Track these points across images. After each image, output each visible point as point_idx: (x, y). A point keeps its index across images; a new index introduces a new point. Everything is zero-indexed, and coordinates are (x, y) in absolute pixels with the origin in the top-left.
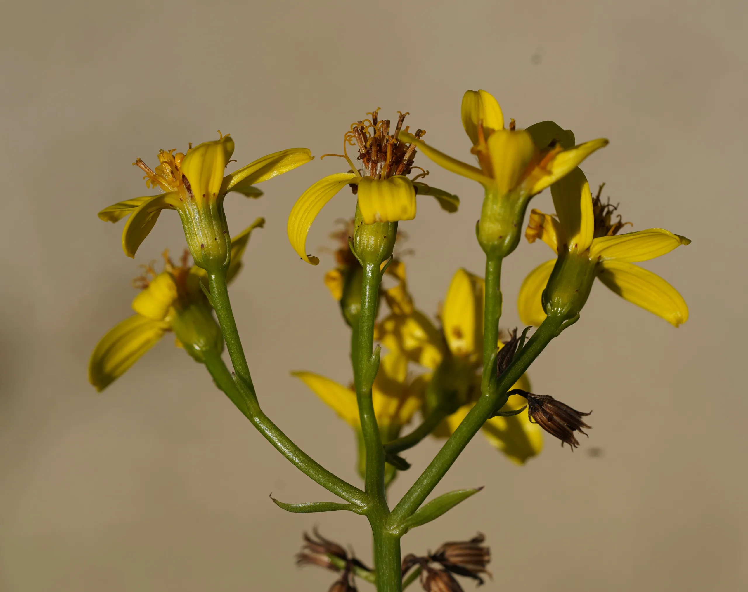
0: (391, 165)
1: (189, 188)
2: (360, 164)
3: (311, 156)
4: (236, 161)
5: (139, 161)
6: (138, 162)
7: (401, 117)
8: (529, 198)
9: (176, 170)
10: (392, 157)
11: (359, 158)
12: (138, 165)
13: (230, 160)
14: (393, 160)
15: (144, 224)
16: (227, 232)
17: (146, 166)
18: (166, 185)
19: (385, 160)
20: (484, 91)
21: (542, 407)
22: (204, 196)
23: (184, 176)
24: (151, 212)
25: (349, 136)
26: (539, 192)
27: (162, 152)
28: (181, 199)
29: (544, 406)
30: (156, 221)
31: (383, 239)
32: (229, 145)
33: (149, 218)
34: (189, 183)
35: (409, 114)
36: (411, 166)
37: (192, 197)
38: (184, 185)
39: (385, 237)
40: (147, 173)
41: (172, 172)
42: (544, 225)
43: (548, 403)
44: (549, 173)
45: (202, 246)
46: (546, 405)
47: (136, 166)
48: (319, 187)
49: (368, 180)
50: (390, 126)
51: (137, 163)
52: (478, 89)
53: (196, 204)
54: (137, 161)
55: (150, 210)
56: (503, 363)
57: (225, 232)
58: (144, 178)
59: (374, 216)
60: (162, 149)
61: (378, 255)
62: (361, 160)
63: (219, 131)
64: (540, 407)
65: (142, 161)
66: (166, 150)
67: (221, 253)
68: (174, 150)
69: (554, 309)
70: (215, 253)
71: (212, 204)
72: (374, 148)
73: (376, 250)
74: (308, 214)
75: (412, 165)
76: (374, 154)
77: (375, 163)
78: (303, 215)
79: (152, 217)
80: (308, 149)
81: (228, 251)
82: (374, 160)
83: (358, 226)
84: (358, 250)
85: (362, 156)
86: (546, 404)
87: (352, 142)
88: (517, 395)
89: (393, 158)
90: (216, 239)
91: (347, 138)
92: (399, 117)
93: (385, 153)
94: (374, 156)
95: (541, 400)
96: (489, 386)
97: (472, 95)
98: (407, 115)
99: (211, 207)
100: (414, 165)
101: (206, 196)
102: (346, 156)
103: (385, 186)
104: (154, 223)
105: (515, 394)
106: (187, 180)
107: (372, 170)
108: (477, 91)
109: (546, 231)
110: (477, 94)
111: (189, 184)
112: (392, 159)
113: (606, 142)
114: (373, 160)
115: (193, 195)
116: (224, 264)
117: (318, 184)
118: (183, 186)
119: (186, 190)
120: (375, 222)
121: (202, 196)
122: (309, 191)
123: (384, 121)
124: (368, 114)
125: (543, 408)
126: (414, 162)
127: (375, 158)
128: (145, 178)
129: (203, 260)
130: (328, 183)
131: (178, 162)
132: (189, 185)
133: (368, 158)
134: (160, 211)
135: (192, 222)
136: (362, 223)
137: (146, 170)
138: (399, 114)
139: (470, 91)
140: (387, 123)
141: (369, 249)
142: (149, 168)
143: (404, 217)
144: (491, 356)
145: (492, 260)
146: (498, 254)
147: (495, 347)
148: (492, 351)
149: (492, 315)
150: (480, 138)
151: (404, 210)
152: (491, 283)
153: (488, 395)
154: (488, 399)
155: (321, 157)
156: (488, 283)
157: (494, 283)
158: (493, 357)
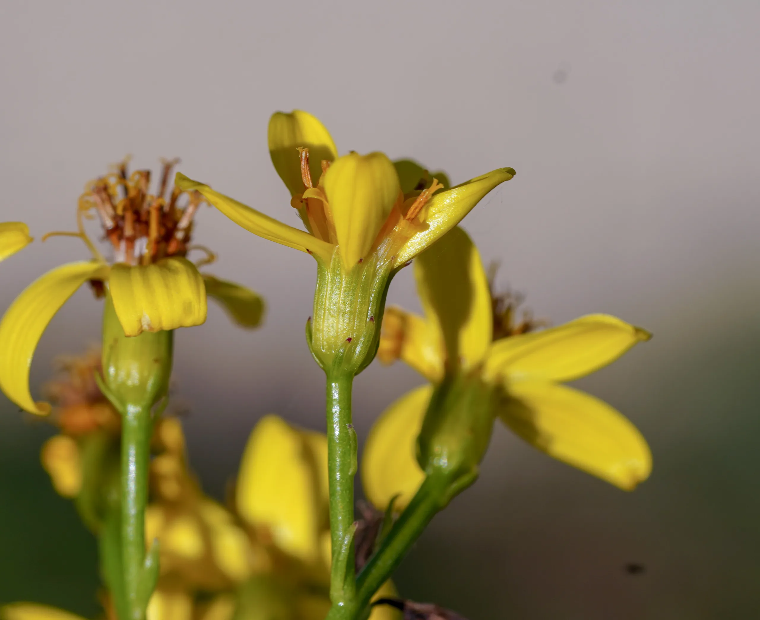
0: (158, 242)
3: (29, 237)
7: (165, 167)
8: (392, 273)
11: (104, 237)
14: (161, 235)
19: (148, 234)
20: (302, 112)
25: (86, 200)
26: (406, 264)
31: (154, 364)
35: (179, 161)
36: (189, 245)
39: (156, 361)
44: (424, 226)
49: (124, 268)
50: (151, 179)
52: (292, 110)
59: (140, 321)
61: (146, 391)
72: (129, 216)
73: (143, 381)
75: (190, 243)
76: (129, 226)
77: (131, 241)
82: (130, 237)
84: (113, 386)
87: (89, 214)
88: (386, 606)
89: (161, 231)
91: (84, 203)
93: (147, 224)
94: (129, 229)
96: (343, 589)
97: (284, 119)
98: (176, 163)
100: (193, 243)
102: (82, 235)
103: (154, 274)
105: (381, 605)
107: (127, 252)
108: (291, 113)
110: (291, 117)
112: (159, 234)
113: (512, 172)
114: (127, 237)
120: (141, 331)
123: (140, 171)
126: (192, 237)
127: (132, 232)
133: (119, 234)
136: (116, 340)
138: (162, 163)
139: (278, 114)
140: (147, 175)
141: (130, 383)
143: (189, 321)
144: (343, 539)
145: (336, 380)
146: (346, 368)
147: (350, 524)
148: (345, 531)
149: (342, 471)
150: (307, 180)
151: (188, 308)
152: (336, 418)
153: (341, 604)
154: (343, 611)
155: (44, 239)
156: (332, 418)
157: (340, 417)
158: (347, 541)
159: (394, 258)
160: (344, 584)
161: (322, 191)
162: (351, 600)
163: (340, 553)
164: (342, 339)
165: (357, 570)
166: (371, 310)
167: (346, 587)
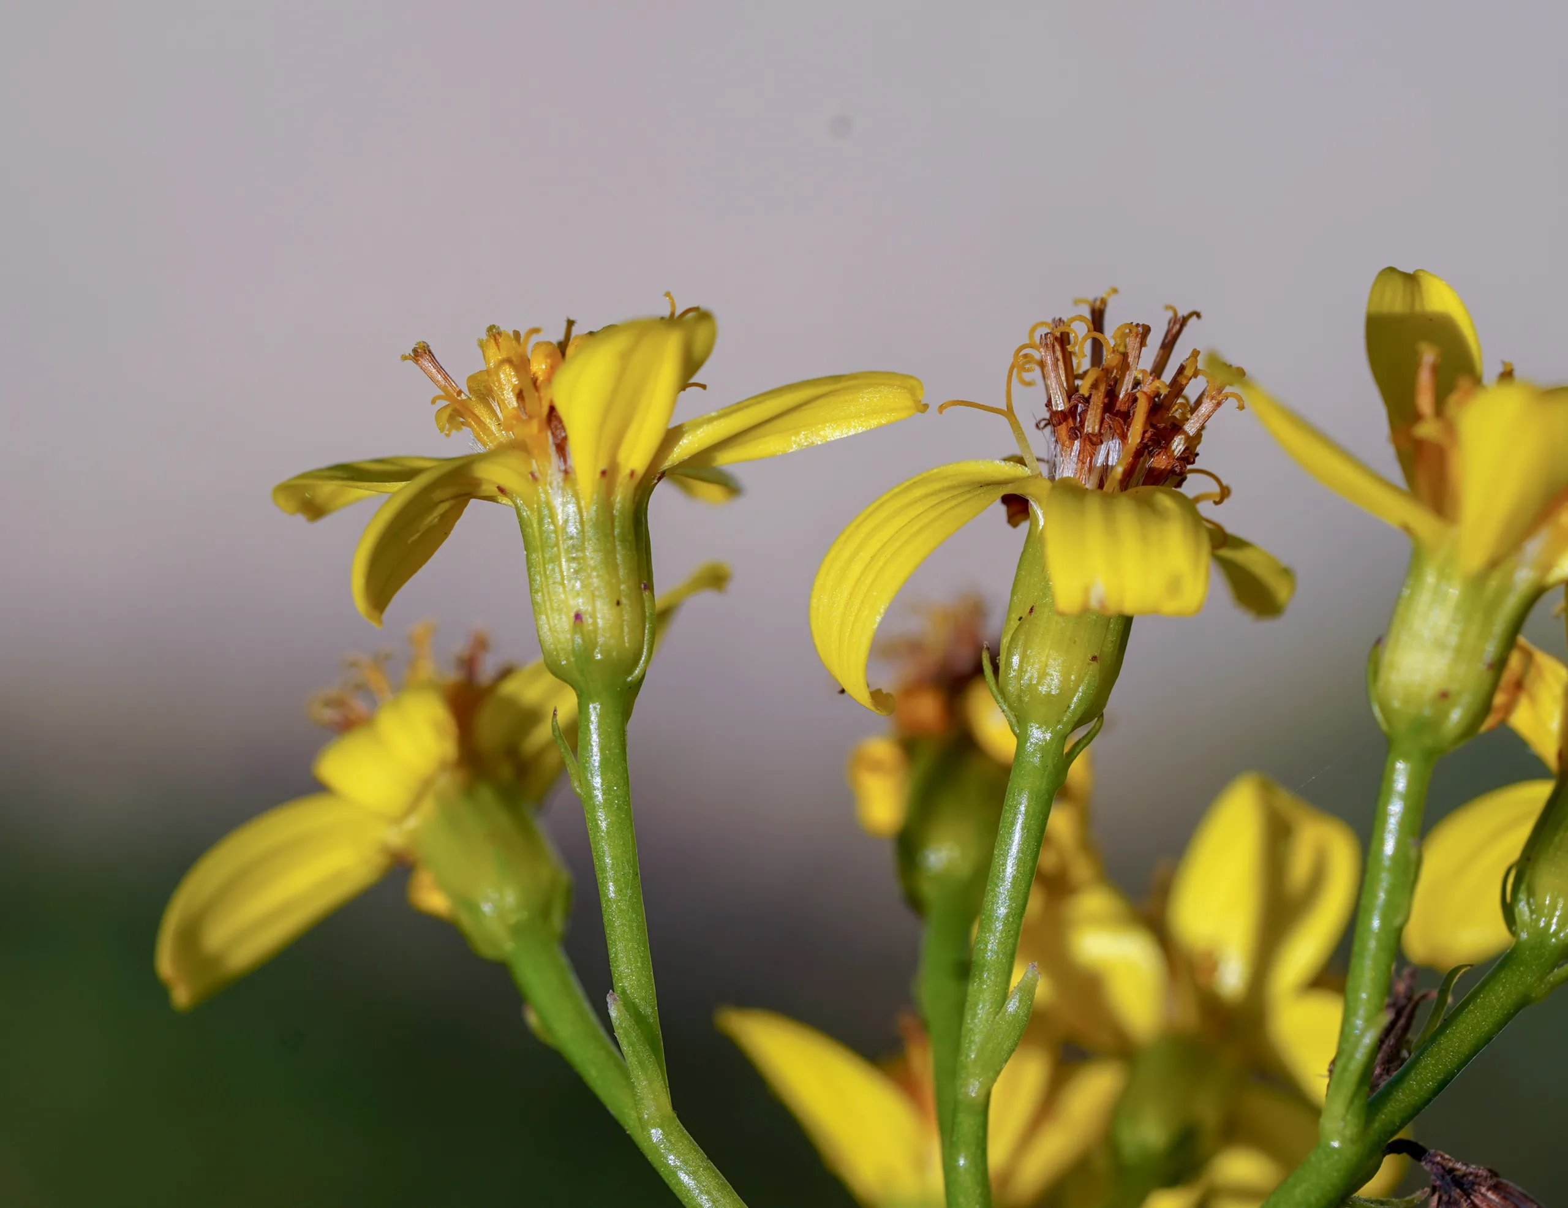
1: (561, 448)
2: (1041, 442)
3: (920, 402)
4: (704, 387)
5: (421, 352)
6: (418, 352)
7: (1175, 323)
9: (533, 389)
10: (1145, 432)
11: (1043, 424)
12: (416, 362)
13: (692, 381)
14: (1145, 441)
15: (418, 532)
16: (649, 586)
17: (440, 369)
18: (493, 428)
19: (1124, 437)
20: (1432, 275)
21: (1472, 1197)
22: (604, 473)
23: (552, 409)
24: (442, 501)
25: (1026, 356)
27: (494, 333)
28: (533, 475)
29: (1476, 1197)
30: (452, 527)
31: (1089, 664)
32: (701, 334)
33: (433, 517)
34: (565, 431)
35: (1198, 315)
36: (1189, 467)
37: (566, 472)
38: (549, 434)
39: (1094, 658)
40: (444, 389)
41: (520, 396)
42: (1528, 682)
43: (1488, 1189)
45: (578, 617)
46: (1482, 1194)
47: (410, 363)
48: (918, 492)
49: (1070, 490)
50: (1147, 342)
51: (416, 356)
52: (1415, 270)
53: (576, 496)
54: (415, 351)
55: (439, 495)
56: (1377, 1062)
57: (645, 586)
58: (433, 402)
59: (1087, 591)
60: (496, 324)
61: (1069, 707)
62: (1049, 429)
63: (668, 294)
64: (1465, 1197)
65: (430, 352)
66: (507, 328)
67: (627, 645)
68: (536, 331)
69: (1538, 920)
70: (612, 641)
71: (621, 497)
72: (1098, 399)
73: (1066, 692)
74: (885, 563)
75: (1193, 463)
76: (1095, 416)
77: (1094, 441)
78: (867, 567)
79: (443, 516)
80: (916, 379)
81: (646, 642)
82: (1093, 435)
83: (1020, 619)
84: (1012, 689)
85: (1056, 419)
86: (1483, 1190)
87: (1027, 376)
88: (1404, 1155)
89: (1146, 435)
90: (618, 603)
91: (1021, 361)
92: (1169, 323)
93: (1126, 417)
94: (1095, 421)
95: (1471, 1178)
96: (1344, 1119)
97: (1399, 282)
98: (1194, 318)
99: (618, 506)
100: (1199, 464)
101: (608, 474)
102: (1009, 414)
103: (1126, 513)
104: (446, 534)
105: (1399, 1152)
106: (560, 421)
107: (1081, 459)
108: (1412, 273)
109: (1533, 699)
110: (1411, 280)
111: (563, 435)
112: (1143, 439)
114: (1088, 435)
115: (571, 467)
116: (630, 679)
117: (915, 483)
118: (547, 436)
119: (552, 450)
120: (1085, 610)
121: (598, 475)
122: (887, 501)
123: (1134, 324)
124: (1077, 302)
125: (1472, 1202)
126: (1197, 455)
127: (1097, 428)
128: (437, 401)
129: (572, 659)
130: (946, 484)
131: (539, 367)
132: (565, 439)
133: (1072, 426)
134: (465, 504)
135: (557, 545)
136: (1032, 609)
137: (439, 377)
138: (1170, 314)
139: (1392, 270)
140: (1143, 333)
141: (1043, 689)
142: (446, 376)
143: (1170, 607)
144: (1362, 1035)
145: (1406, 758)
146: (1428, 741)
147: (1379, 1010)
148: (1369, 1021)
149: (1385, 919)
150: (1425, 402)
151: (1174, 586)
152: (1393, 823)
153: (1336, 1144)
154: (1336, 1157)
155: (941, 408)
156: (1384, 821)
157: (1402, 824)
158: (1369, 1039)
159: (1548, 567)
160: (1347, 1110)
161: (1450, 429)
162: (1353, 1141)
163: (1351, 1057)
164: (1431, 691)
165: (1374, 1087)
166: (1491, 649)
167: (1349, 1117)
